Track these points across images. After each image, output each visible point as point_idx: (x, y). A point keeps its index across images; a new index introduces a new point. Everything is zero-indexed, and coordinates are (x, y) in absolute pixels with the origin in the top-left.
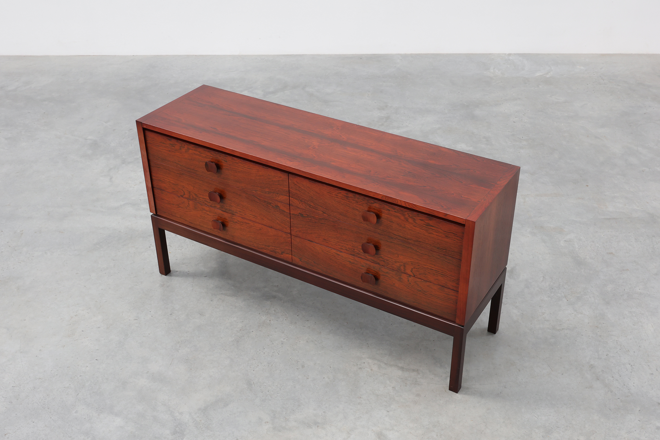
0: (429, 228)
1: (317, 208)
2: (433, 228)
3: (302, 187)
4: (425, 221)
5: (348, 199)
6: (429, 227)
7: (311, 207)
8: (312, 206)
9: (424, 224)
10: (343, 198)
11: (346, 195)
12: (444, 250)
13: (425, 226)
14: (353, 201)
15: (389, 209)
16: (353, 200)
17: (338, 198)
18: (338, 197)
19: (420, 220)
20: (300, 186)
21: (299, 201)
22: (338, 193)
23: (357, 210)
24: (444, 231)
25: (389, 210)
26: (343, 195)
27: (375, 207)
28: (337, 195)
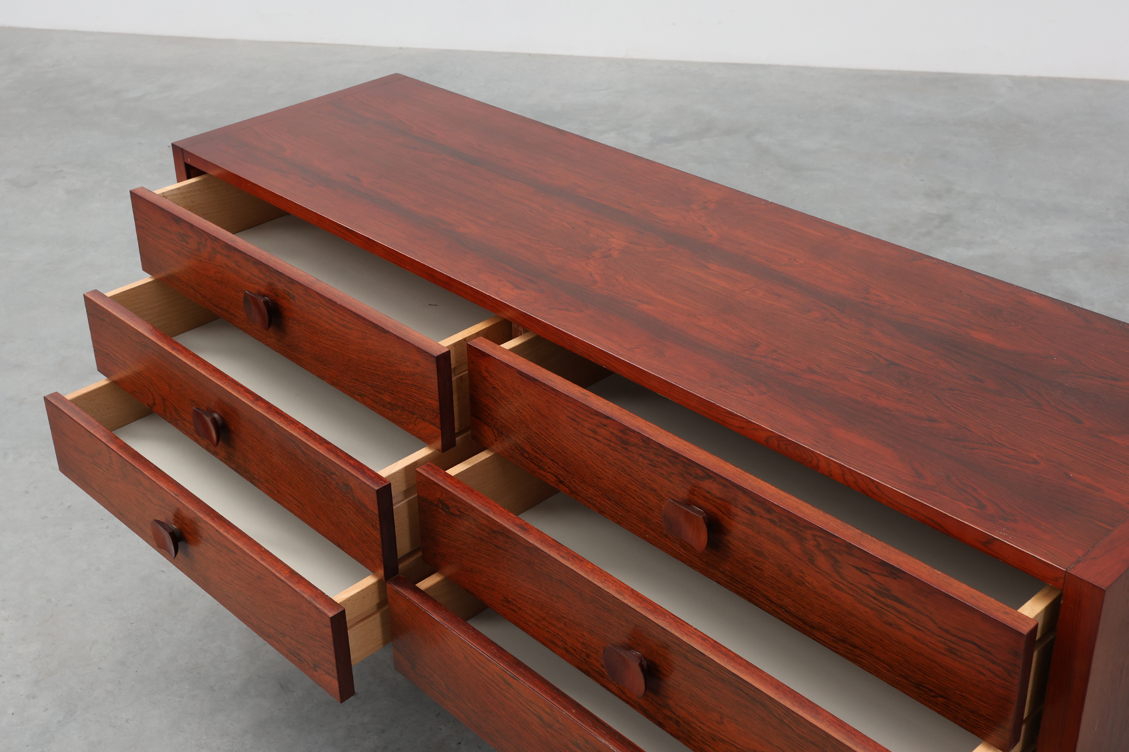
0: (887, 605)
1: (541, 461)
2: (902, 608)
3: (501, 390)
4: (874, 576)
5: (626, 449)
6: (889, 602)
7: (526, 455)
8: (527, 452)
9: (871, 588)
10: (612, 444)
11: (620, 434)
12: (941, 699)
13: (872, 592)
14: (641, 459)
15: (752, 507)
16: (642, 456)
17: (598, 440)
18: (597, 437)
19: (857, 568)
20: (496, 386)
21: (495, 431)
22: (598, 426)
23: (655, 491)
24: (940, 628)
25: (752, 512)
26: (612, 433)
27: (708, 492)
28: (595, 432)
